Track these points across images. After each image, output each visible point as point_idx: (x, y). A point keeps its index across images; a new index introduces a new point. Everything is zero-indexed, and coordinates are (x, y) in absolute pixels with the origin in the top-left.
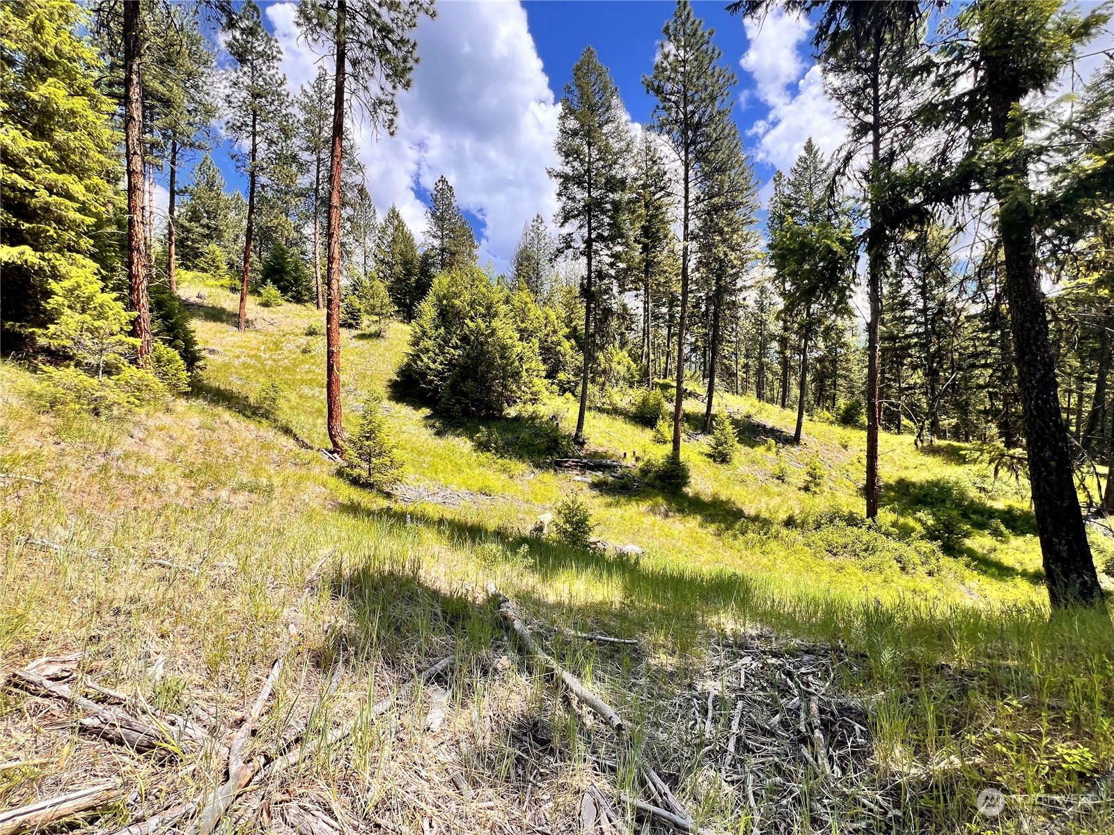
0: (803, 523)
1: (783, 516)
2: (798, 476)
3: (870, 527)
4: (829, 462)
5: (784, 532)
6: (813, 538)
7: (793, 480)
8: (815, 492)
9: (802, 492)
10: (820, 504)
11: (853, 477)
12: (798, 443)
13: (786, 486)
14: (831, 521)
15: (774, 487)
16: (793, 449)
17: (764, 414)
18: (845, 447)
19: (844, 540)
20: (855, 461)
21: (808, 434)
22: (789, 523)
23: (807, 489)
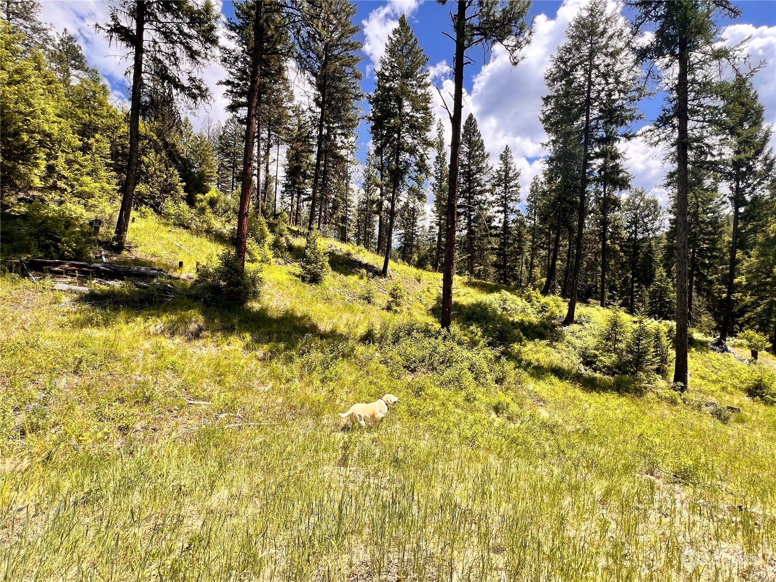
0: (382, 337)
1: (361, 331)
2: (382, 298)
3: (445, 338)
4: (407, 290)
5: (360, 349)
6: (390, 354)
7: (378, 301)
8: (396, 311)
9: (385, 311)
10: (399, 319)
11: (425, 302)
12: (385, 276)
13: (371, 307)
14: (409, 334)
15: (359, 306)
16: (381, 280)
17: (361, 254)
18: (419, 280)
19: (421, 353)
20: (426, 290)
21: (393, 270)
22: (368, 338)
23: (389, 308)
